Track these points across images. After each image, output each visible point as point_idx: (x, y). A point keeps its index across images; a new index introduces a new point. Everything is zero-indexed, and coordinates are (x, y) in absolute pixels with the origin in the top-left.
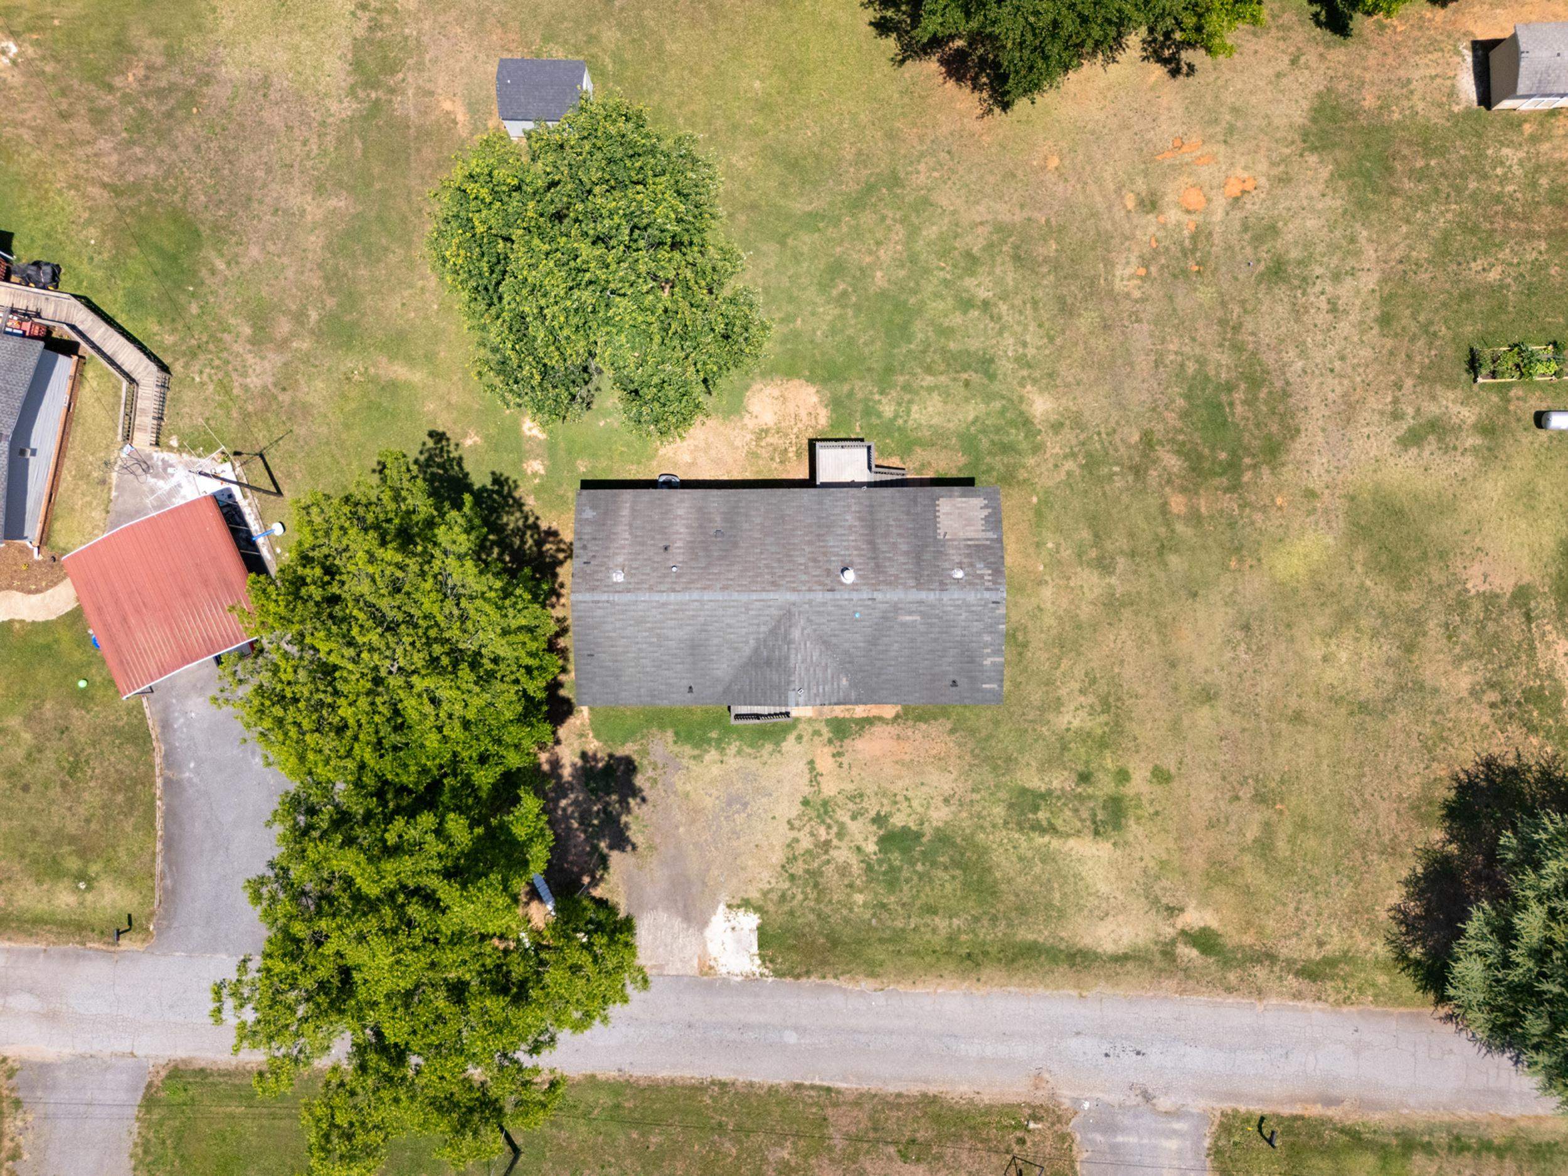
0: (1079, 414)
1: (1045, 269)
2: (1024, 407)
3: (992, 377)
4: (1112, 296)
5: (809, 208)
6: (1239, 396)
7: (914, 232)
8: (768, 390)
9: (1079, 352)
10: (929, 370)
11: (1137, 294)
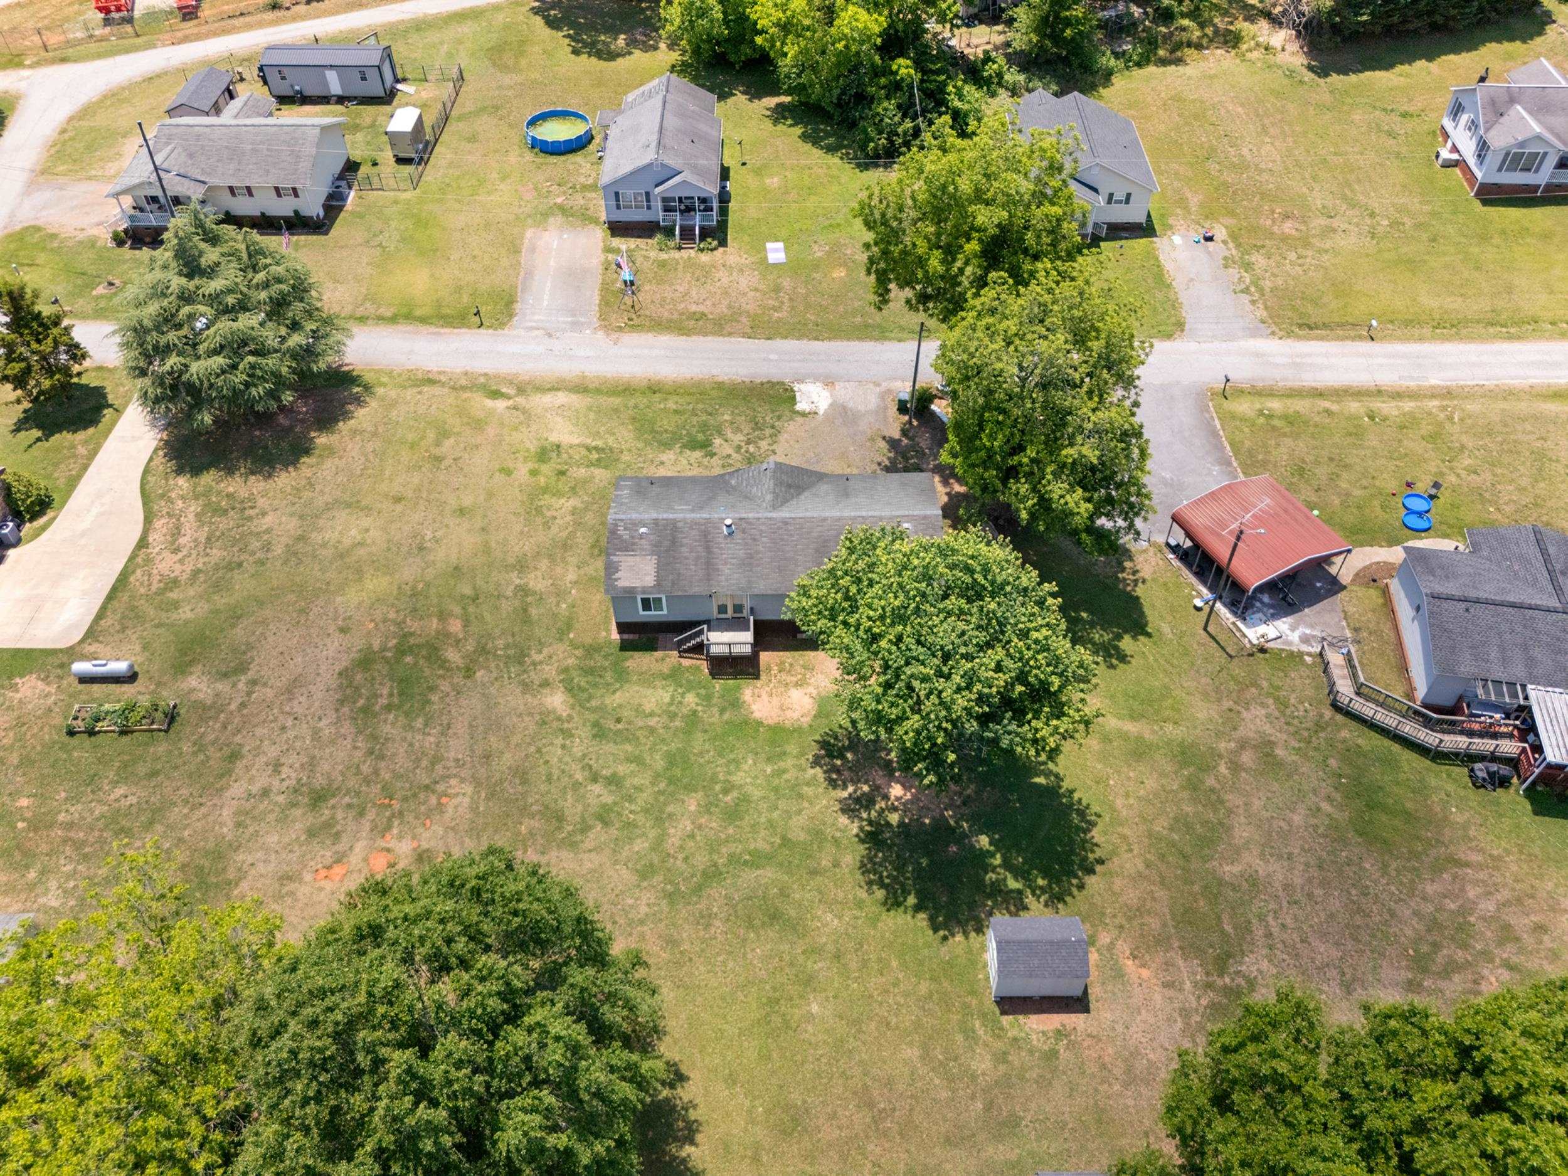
0: (524, 693)
1: (535, 808)
2: (572, 701)
3: (596, 724)
4: (477, 782)
5: (759, 872)
6: (383, 701)
7: (657, 845)
8: (796, 715)
9: (515, 740)
10: (652, 730)
11: (453, 782)
